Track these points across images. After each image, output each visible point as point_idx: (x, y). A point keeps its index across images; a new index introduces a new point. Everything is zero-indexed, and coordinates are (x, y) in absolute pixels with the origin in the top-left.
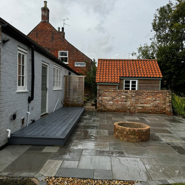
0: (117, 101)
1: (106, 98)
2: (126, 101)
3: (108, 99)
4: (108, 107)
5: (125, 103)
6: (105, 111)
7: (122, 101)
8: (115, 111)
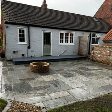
0: (103, 55)
1: (97, 51)
2: (109, 56)
3: (98, 53)
4: (97, 58)
5: (109, 57)
6: (95, 61)
7: (107, 55)
8: (101, 62)
